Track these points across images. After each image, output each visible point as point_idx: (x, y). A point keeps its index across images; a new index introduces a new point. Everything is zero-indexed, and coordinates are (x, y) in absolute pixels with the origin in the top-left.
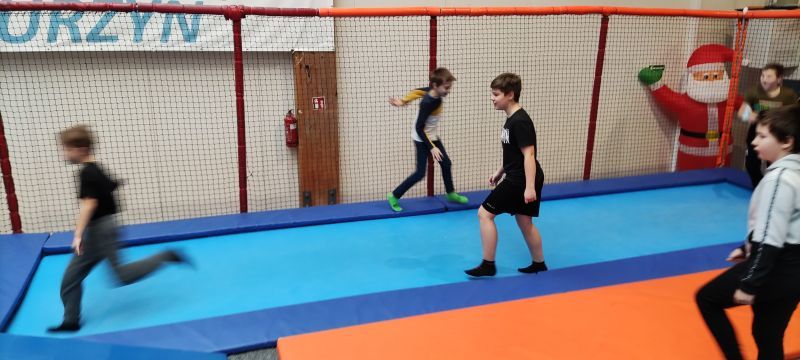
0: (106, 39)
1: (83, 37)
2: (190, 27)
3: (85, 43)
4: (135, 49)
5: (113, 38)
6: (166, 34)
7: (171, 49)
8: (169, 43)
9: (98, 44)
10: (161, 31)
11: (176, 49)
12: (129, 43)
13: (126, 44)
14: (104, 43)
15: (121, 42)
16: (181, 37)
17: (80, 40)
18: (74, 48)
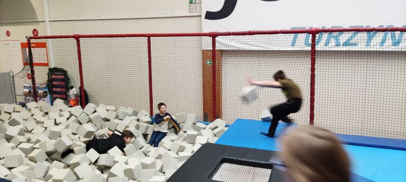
0: (352, 45)
1: (342, 44)
2: (397, 38)
3: (342, 47)
4: (366, 49)
5: (355, 44)
6: (383, 42)
7: (384, 50)
8: (384, 46)
9: (348, 47)
10: (381, 41)
11: (387, 50)
12: (363, 46)
13: (361, 47)
14: (351, 47)
15: (359, 46)
16: (391, 44)
17: (340, 45)
18: (336, 49)
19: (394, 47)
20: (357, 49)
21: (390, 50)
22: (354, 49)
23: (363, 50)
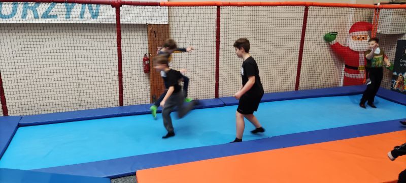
0: (51, 17)
1: (40, 16)
2: (94, 11)
3: (40, 19)
4: (66, 22)
5: (55, 17)
6: (82, 14)
7: (84, 22)
8: (84, 19)
9: (47, 19)
10: (79, 13)
11: (87, 22)
12: (62, 19)
15: (59, 18)
16: (89, 16)
18: (34, 22)
19: (92, 20)
20: (56, 22)
21: (90, 22)
22: (53, 22)
23: (63, 22)
